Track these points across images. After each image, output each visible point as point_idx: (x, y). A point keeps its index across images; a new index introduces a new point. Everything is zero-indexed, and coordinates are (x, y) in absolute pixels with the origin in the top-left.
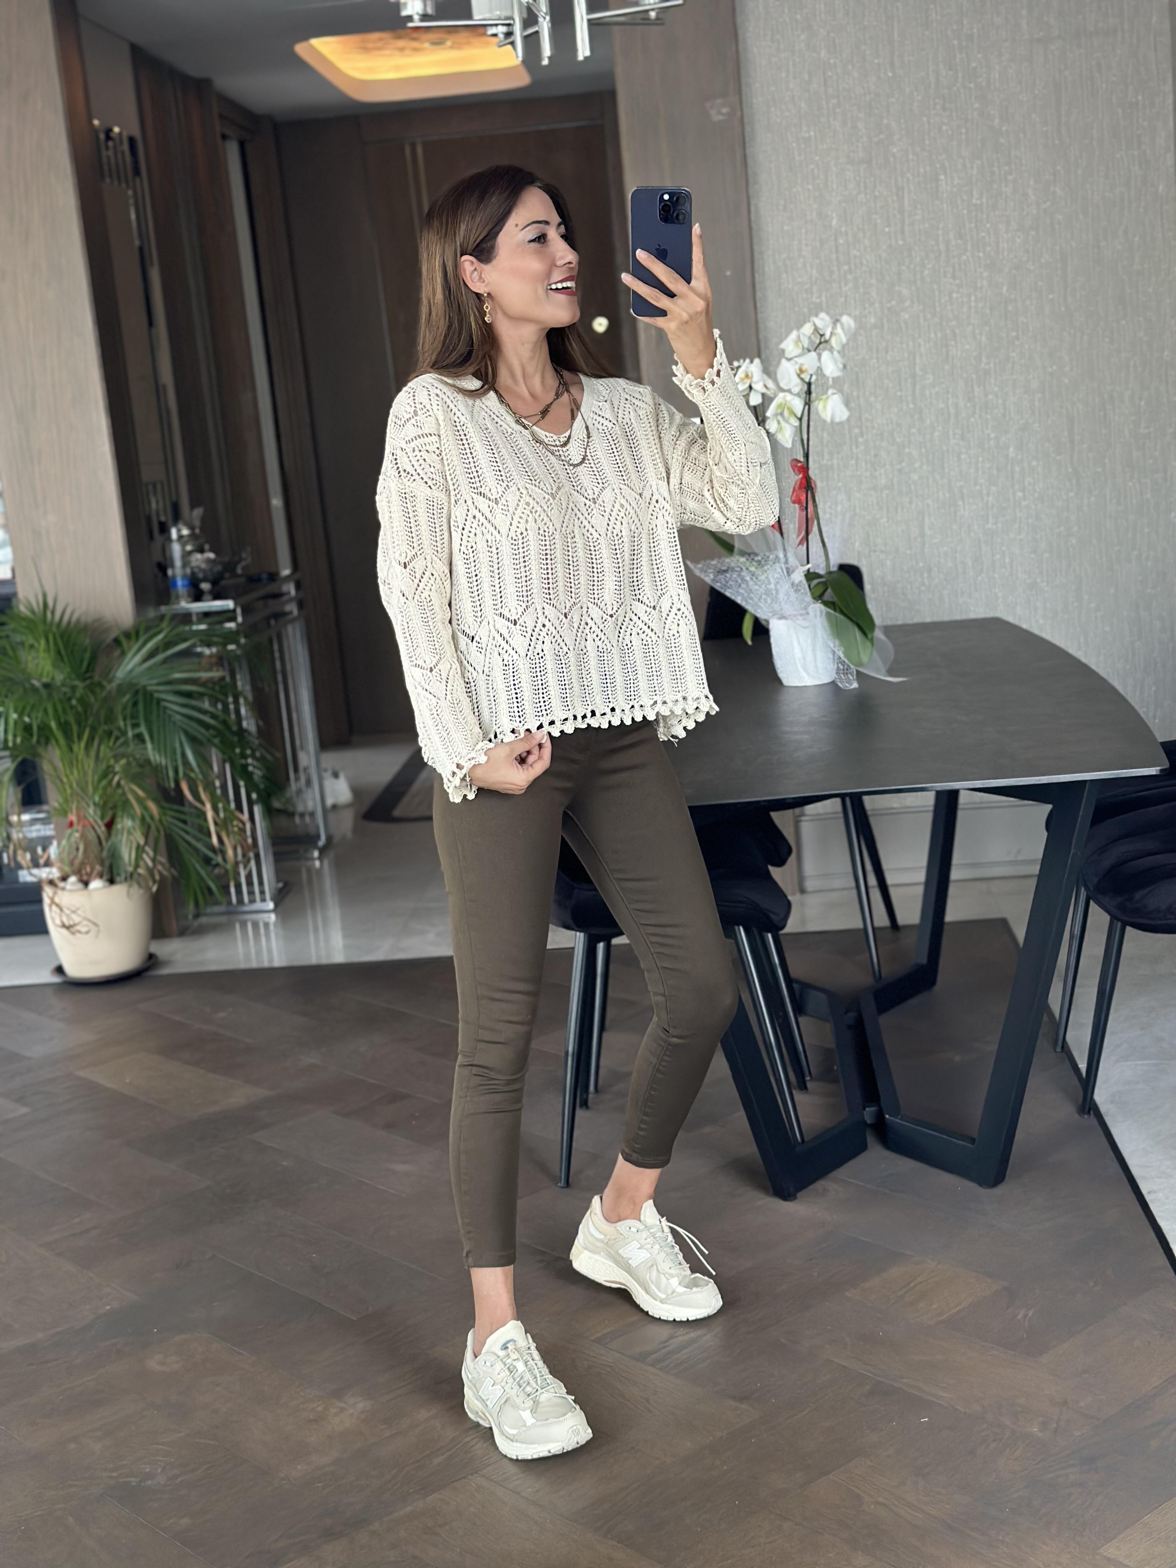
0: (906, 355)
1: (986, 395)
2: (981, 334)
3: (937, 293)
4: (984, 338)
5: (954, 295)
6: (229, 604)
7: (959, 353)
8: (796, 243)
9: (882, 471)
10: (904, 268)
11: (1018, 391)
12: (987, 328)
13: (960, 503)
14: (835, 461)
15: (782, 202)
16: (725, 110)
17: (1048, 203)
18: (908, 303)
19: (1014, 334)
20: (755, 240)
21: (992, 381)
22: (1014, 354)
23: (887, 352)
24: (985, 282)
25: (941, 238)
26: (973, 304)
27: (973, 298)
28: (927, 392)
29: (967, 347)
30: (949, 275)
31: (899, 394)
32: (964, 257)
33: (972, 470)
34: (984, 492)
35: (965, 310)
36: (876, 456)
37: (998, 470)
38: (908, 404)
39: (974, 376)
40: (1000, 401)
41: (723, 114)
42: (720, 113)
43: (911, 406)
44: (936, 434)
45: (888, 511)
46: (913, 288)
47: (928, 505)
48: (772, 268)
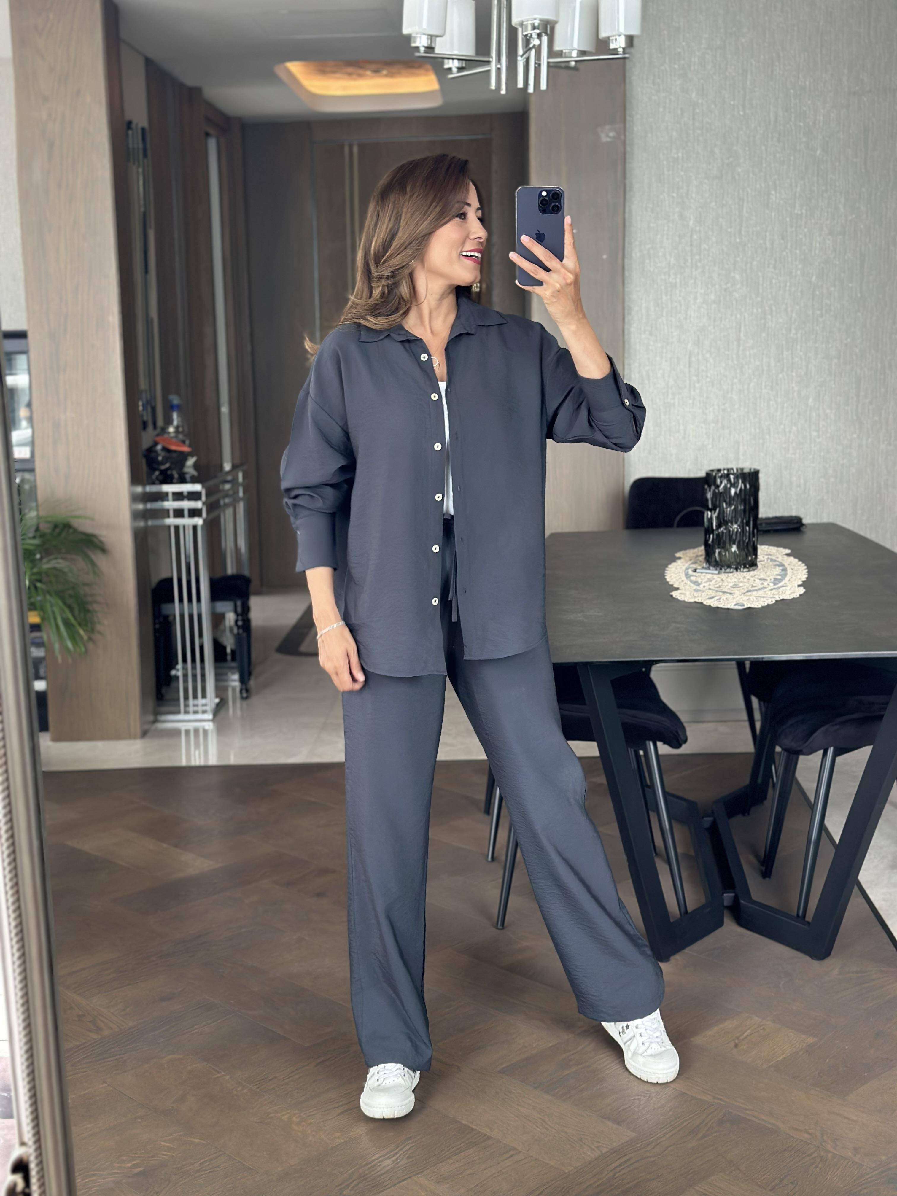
0: (734, 324)
1: (792, 358)
2: (792, 311)
3: (761, 279)
4: (794, 315)
5: (774, 281)
6: (198, 487)
7: (773, 325)
8: (659, 236)
9: (711, 409)
10: (738, 259)
11: (819, 356)
12: (797, 307)
13: (767, 437)
14: (676, 400)
15: (651, 205)
16: (612, 134)
18: (739, 286)
19: (818, 312)
20: (627, 233)
21: (799, 347)
22: (818, 328)
23: (721, 322)
24: (799, 273)
25: (768, 238)
26: (788, 288)
27: (788, 284)
28: (748, 353)
29: (781, 320)
30: (771, 266)
31: (727, 352)
32: (785, 253)
33: (779, 413)
34: (787, 430)
35: (781, 292)
36: (707, 398)
37: (799, 414)
38: (733, 361)
39: (784, 343)
40: (804, 363)
41: (610, 137)
42: (608, 136)
43: (735, 362)
44: (752, 384)
45: (713, 440)
46: (744, 275)
47: (743, 437)
48: (638, 254)
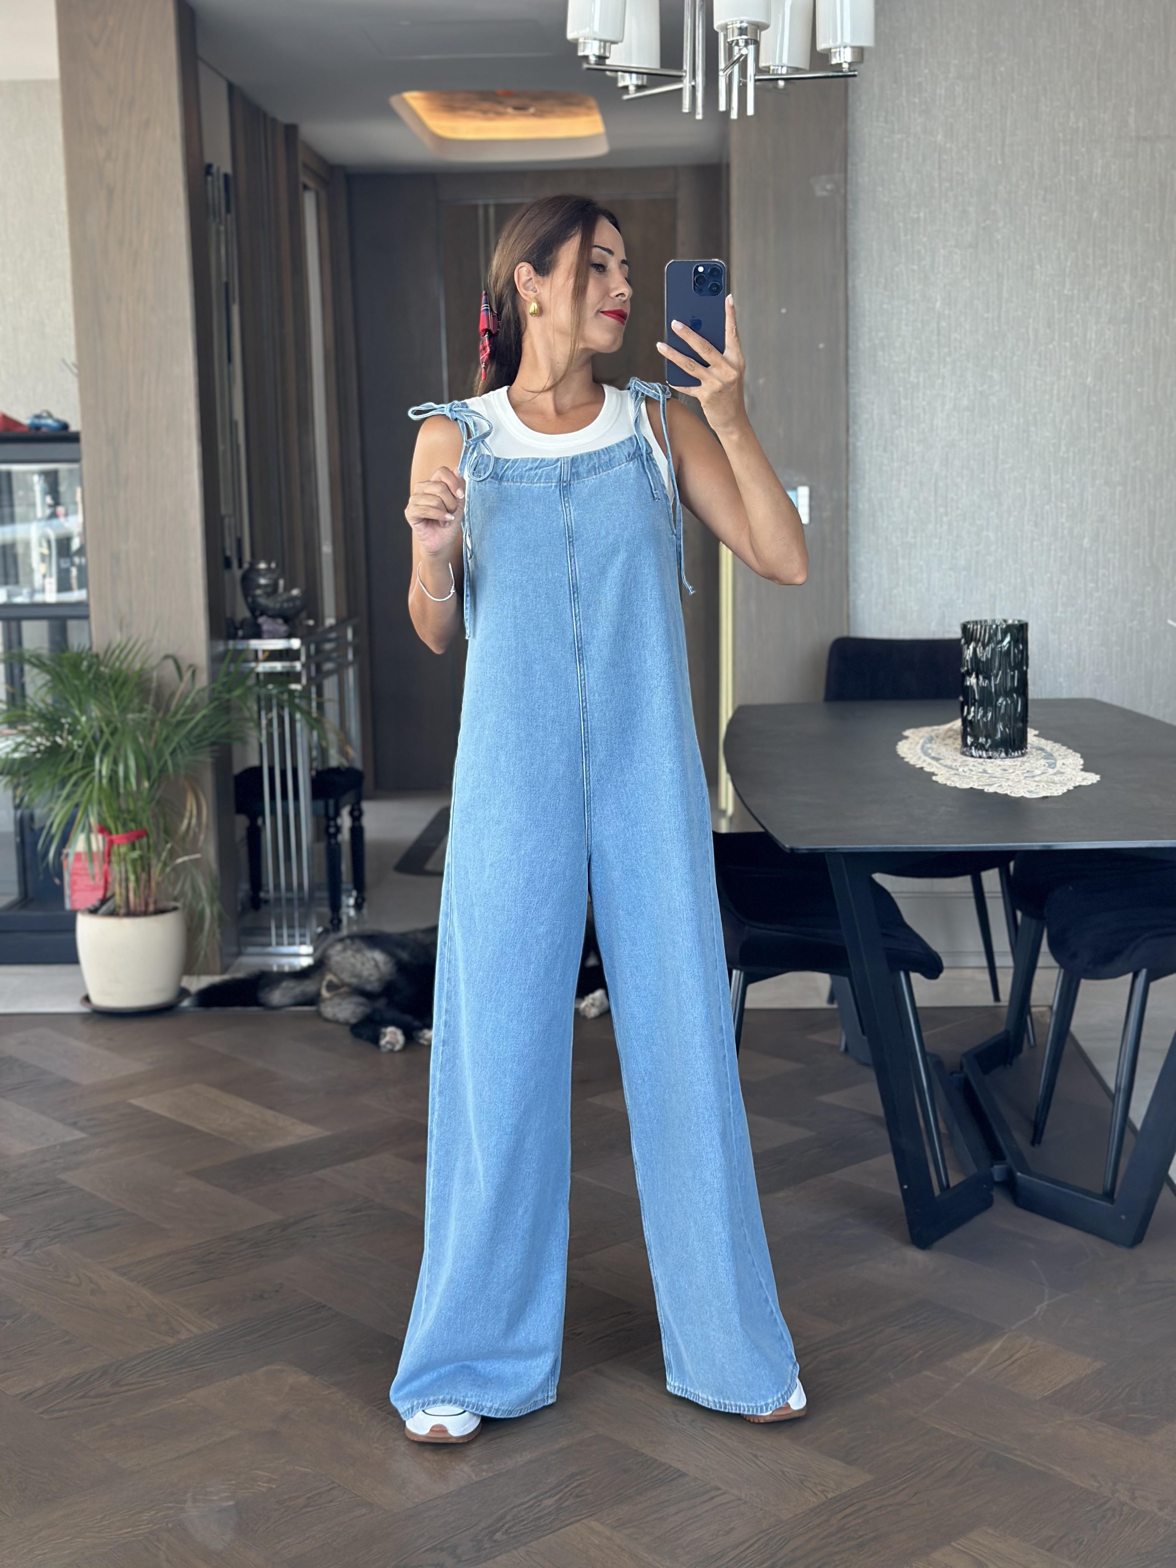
0: (991, 438)
3: (1023, 379)
4: (1063, 428)
6: (296, 643)
8: (895, 321)
9: (962, 551)
10: (997, 353)
11: (1098, 482)
12: (1068, 417)
13: (1033, 589)
15: (883, 280)
16: (829, 187)
17: (1144, 299)
18: (997, 388)
19: (1096, 425)
20: (851, 316)
21: (1070, 470)
22: (1095, 445)
24: (1069, 372)
25: (1031, 326)
26: (1055, 392)
27: (1056, 387)
28: (1007, 476)
29: (1047, 434)
30: (1034, 363)
31: (982, 476)
32: (1051, 346)
34: (1055, 580)
36: (958, 536)
39: (1051, 463)
40: (1077, 491)
41: (827, 190)
42: (825, 189)
43: (992, 489)
44: (1012, 519)
46: (1003, 373)
48: (867, 344)
